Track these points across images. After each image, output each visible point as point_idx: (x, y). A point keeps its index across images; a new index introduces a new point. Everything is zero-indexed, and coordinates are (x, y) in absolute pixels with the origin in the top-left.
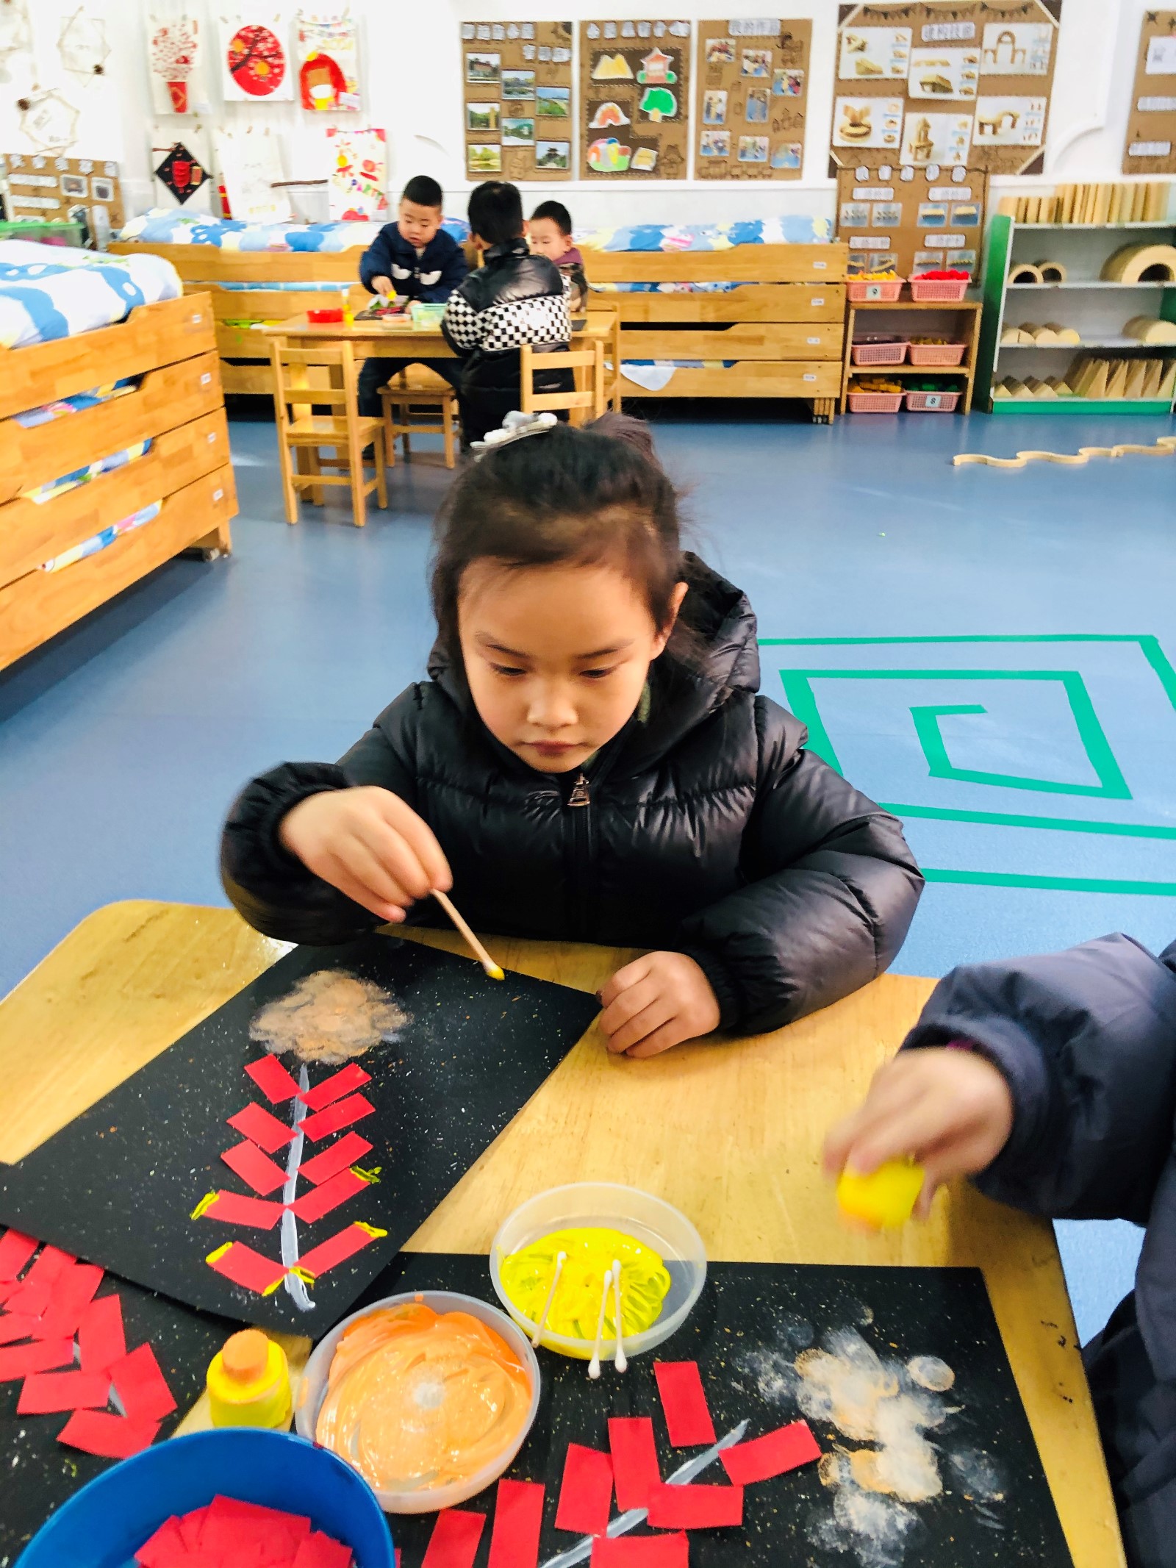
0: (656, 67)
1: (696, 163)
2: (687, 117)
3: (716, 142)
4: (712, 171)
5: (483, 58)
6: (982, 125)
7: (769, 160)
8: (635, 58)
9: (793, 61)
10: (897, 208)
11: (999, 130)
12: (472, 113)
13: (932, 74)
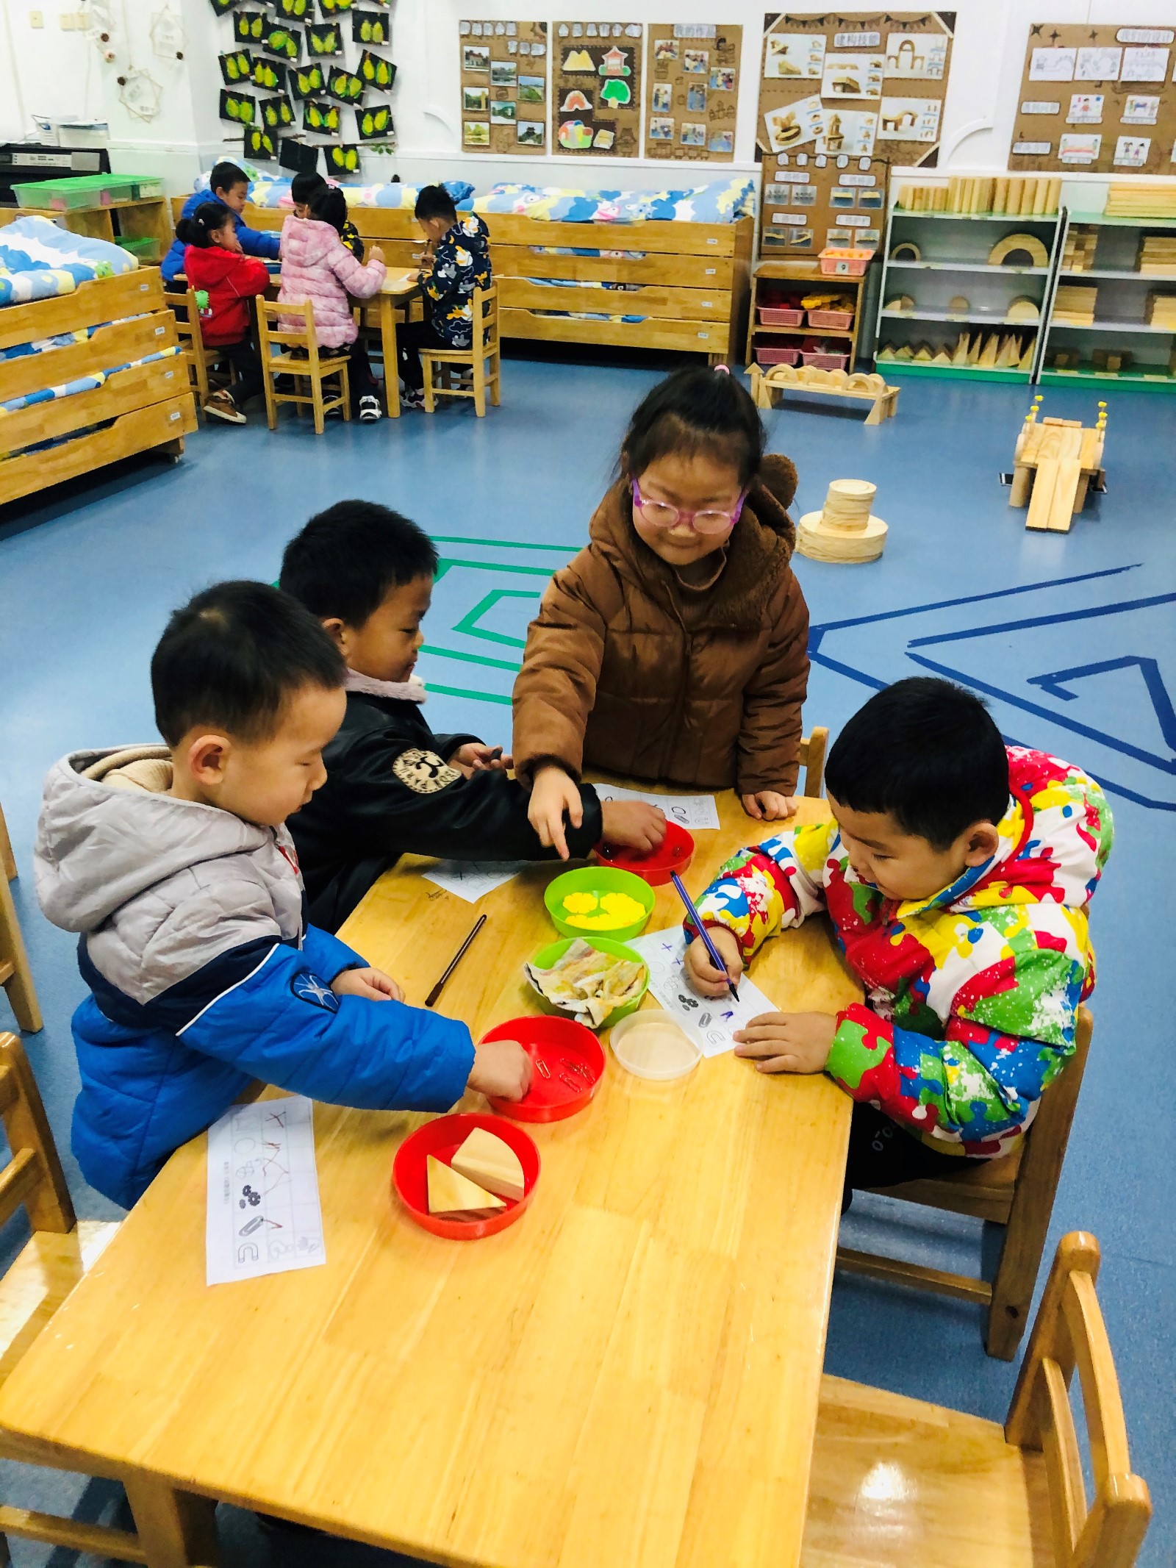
0: (614, 63)
1: (646, 143)
2: (639, 105)
3: (663, 127)
4: (659, 151)
5: (476, 50)
6: (885, 122)
7: (706, 144)
8: (597, 54)
9: (726, 61)
10: (812, 190)
11: (900, 127)
12: (468, 96)
13: (842, 76)
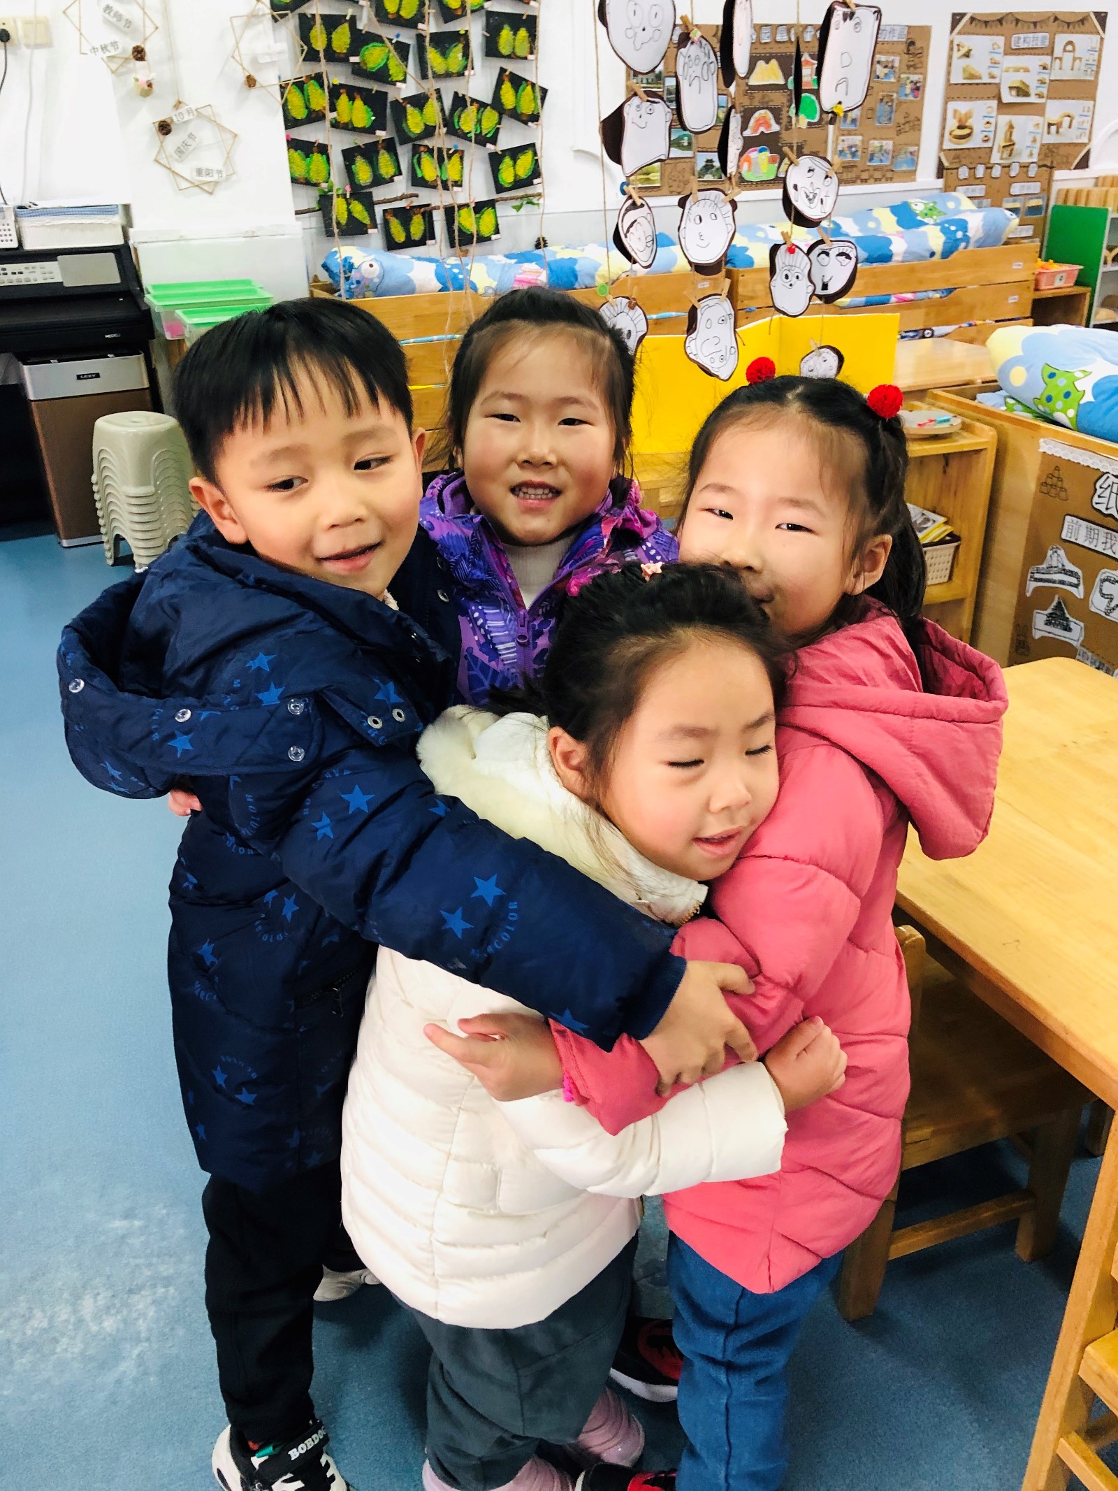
2: (828, 123)
3: (850, 147)
4: (847, 176)
6: (1050, 125)
7: (892, 163)
8: (787, 63)
9: (914, 66)
11: (1061, 130)
13: (1016, 79)
